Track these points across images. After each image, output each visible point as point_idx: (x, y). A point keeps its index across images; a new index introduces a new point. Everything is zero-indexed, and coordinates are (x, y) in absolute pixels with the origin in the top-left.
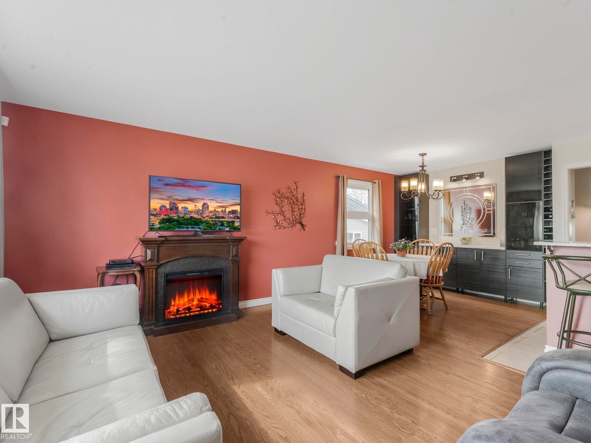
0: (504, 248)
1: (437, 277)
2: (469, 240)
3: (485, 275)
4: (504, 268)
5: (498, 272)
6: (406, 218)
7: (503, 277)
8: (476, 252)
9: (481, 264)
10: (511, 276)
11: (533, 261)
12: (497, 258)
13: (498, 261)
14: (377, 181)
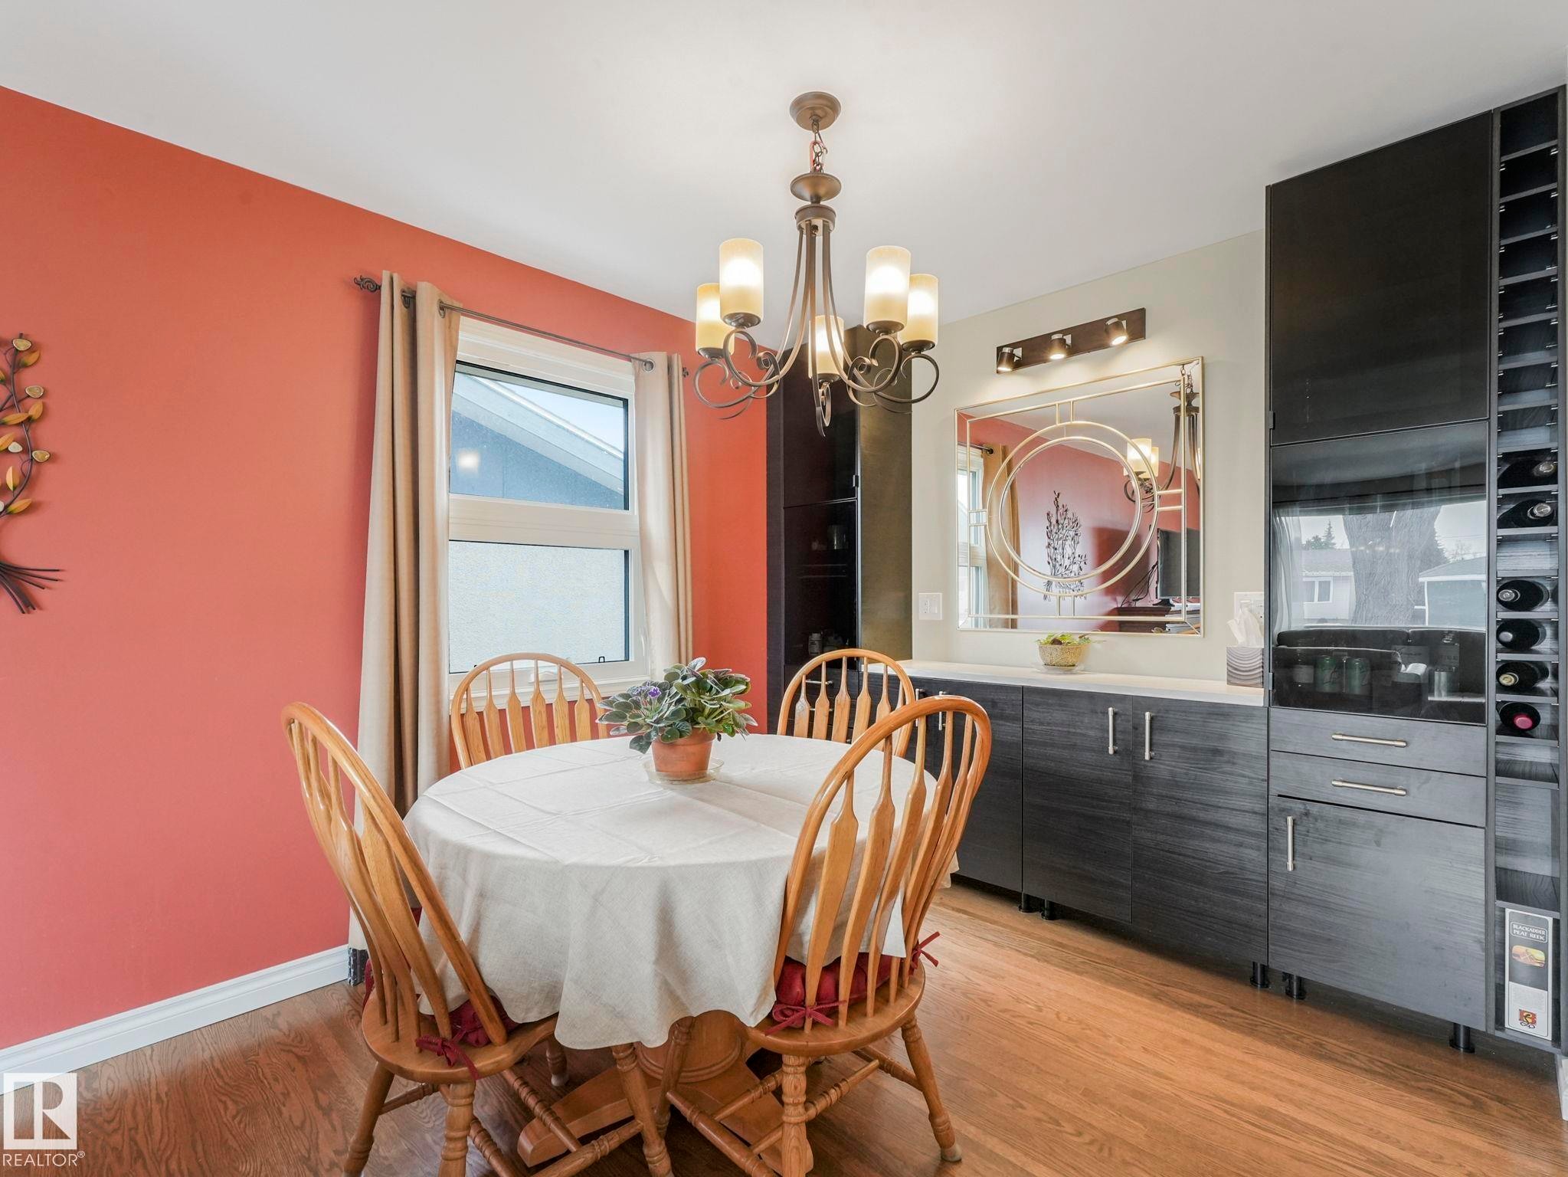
0: (1255, 696)
1: (863, 957)
2: (1078, 647)
3: (1161, 838)
4: (1260, 807)
5: (1228, 828)
6: (815, 546)
7: (1253, 856)
8: (1115, 714)
9: (1139, 777)
10: (1297, 855)
11: (1427, 780)
12: (1216, 752)
13: (1227, 768)
14: (659, 358)
